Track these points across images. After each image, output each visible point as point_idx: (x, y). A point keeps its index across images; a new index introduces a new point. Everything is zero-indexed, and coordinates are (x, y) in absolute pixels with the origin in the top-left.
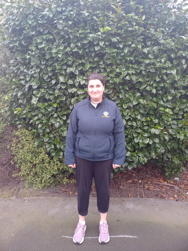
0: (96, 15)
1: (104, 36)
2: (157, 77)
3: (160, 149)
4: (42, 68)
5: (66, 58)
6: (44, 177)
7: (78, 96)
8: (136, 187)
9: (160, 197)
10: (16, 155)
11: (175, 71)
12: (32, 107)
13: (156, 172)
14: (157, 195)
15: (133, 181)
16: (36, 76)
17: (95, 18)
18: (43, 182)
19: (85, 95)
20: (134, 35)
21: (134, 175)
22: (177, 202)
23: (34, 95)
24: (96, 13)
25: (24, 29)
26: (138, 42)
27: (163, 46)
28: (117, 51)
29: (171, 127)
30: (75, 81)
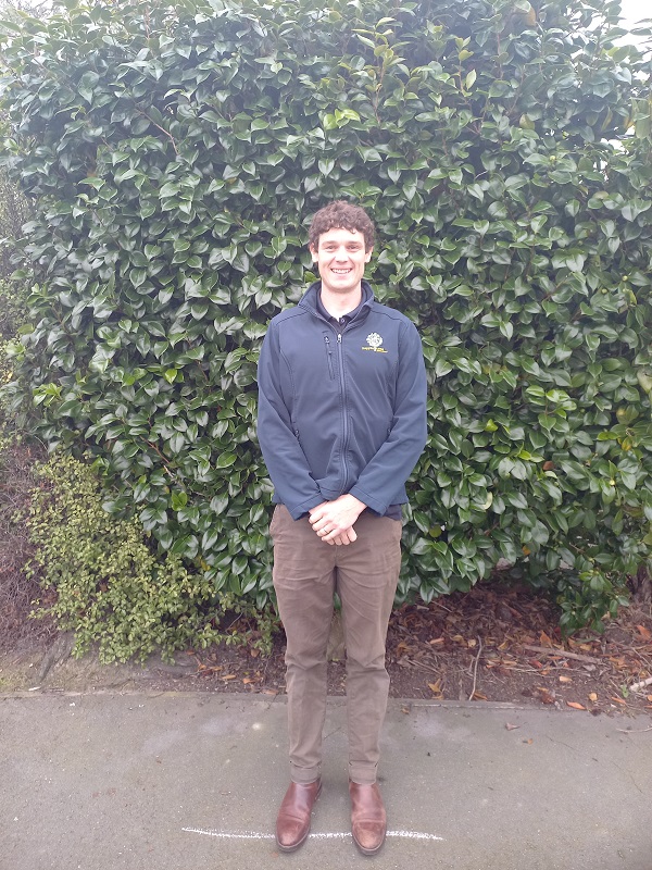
0: (310, 71)
1: (334, 141)
2: (518, 282)
3: (534, 529)
4: (128, 249)
5: (208, 215)
6: (133, 620)
7: (248, 344)
8: (456, 664)
9: (537, 698)
10: (41, 545)
11: (581, 259)
12: (96, 380)
14: (526, 693)
15: (447, 642)
16: (107, 276)
17: (305, 79)
20: (440, 139)
22: (596, 717)
23: (101, 341)
24: (308, 63)
25: (67, 118)
26: (455, 160)
28: (380, 194)
29: (571, 454)
30: (239, 294)
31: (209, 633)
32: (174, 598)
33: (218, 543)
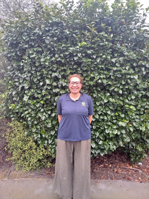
0: (75, 33)
1: (81, 49)
2: (123, 81)
3: (127, 138)
4: (33, 73)
5: (52, 65)
6: (31, 161)
7: (60, 95)
8: (107, 171)
9: (127, 179)
10: (9, 143)
11: (137, 76)
12: (24, 103)
13: (123, 158)
14: (124, 178)
15: (104, 166)
16: (28, 79)
17: (74, 35)
18: (30, 165)
20: (105, 49)
21: (105, 161)
22: (141, 183)
23: (25, 94)
25: (20, 43)
26: (108, 54)
27: (127, 57)
28: (91, 61)
29: (135, 121)
30: (59, 83)
31: (49, 164)
32: (41, 155)
33: (52, 142)
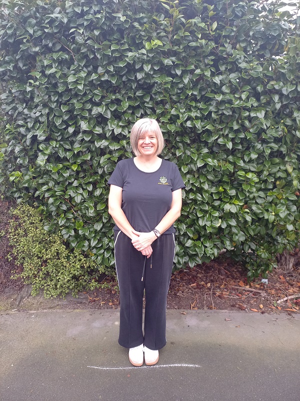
0: (139, 21)
1: (151, 55)
2: (235, 123)
3: (239, 235)
4: (53, 107)
5: (91, 91)
6: (59, 279)
7: (111, 152)
8: (202, 294)
9: (238, 308)
10: (15, 246)
11: (263, 113)
12: (38, 170)
13: (234, 271)
14: (233, 306)
15: (198, 285)
16: (43, 120)
17: (136, 24)
18: (58, 287)
19: (122, 152)
20: (199, 55)
21: (200, 276)
22: (263, 315)
23: (41, 151)
24: (138, 17)
25: (21, 42)
26: (206, 65)
27: (246, 72)
28: (172, 81)
29: (256, 202)
30: (106, 129)
31: (94, 284)
32: (78, 268)
33: (98, 243)
